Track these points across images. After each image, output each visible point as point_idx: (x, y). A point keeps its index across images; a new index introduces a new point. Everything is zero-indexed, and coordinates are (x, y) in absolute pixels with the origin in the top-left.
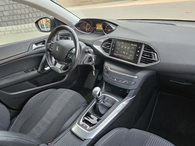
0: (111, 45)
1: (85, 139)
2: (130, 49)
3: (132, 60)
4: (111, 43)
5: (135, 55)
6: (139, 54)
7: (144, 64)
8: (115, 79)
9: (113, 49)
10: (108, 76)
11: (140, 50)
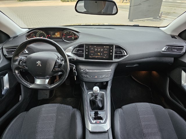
0: (83, 50)
1: (108, 130)
2: (104, 51)
3: (108, 58)
4: (83, 48)
5: (109, 54)
6: (112, 52)
7: (118, 59)
8: (96, 77)
9: (87, 53)
10: (88, 76)
11: (112, 49)
